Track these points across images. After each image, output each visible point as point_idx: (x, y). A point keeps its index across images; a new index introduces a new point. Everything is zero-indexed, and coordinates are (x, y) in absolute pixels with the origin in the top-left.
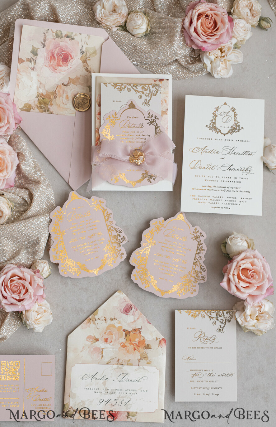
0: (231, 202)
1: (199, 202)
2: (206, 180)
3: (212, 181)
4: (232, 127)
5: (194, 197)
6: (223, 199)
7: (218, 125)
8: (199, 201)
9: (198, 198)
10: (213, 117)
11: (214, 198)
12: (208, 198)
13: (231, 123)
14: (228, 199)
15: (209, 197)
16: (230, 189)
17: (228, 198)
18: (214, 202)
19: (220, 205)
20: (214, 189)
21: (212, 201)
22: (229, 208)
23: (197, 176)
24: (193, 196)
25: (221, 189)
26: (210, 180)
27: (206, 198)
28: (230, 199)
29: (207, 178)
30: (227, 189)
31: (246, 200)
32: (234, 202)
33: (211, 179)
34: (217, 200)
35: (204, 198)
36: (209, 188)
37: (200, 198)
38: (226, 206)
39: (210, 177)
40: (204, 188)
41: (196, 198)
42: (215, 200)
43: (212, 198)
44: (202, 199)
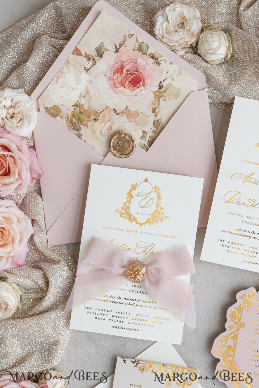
1: (228, 251)
2: (243, 222)
3: (251, 224)
5: (222, 243)
8: (229, 249)
9: (227, 244)
11: (250, 249)
18: (249, 254)
21: (246, 253)
23: (232, 214)
24: (221, 241)
26: (249, 223)
27: (238, 247)
29: (245, 219)
33: (251, 221)
34: (254, 252)
35: (235, 246)
39: (250, 218)
40: (239, 232)
41: (224, 244)
42: (252, 252)
43: (248, 249)
44: (233, 248)
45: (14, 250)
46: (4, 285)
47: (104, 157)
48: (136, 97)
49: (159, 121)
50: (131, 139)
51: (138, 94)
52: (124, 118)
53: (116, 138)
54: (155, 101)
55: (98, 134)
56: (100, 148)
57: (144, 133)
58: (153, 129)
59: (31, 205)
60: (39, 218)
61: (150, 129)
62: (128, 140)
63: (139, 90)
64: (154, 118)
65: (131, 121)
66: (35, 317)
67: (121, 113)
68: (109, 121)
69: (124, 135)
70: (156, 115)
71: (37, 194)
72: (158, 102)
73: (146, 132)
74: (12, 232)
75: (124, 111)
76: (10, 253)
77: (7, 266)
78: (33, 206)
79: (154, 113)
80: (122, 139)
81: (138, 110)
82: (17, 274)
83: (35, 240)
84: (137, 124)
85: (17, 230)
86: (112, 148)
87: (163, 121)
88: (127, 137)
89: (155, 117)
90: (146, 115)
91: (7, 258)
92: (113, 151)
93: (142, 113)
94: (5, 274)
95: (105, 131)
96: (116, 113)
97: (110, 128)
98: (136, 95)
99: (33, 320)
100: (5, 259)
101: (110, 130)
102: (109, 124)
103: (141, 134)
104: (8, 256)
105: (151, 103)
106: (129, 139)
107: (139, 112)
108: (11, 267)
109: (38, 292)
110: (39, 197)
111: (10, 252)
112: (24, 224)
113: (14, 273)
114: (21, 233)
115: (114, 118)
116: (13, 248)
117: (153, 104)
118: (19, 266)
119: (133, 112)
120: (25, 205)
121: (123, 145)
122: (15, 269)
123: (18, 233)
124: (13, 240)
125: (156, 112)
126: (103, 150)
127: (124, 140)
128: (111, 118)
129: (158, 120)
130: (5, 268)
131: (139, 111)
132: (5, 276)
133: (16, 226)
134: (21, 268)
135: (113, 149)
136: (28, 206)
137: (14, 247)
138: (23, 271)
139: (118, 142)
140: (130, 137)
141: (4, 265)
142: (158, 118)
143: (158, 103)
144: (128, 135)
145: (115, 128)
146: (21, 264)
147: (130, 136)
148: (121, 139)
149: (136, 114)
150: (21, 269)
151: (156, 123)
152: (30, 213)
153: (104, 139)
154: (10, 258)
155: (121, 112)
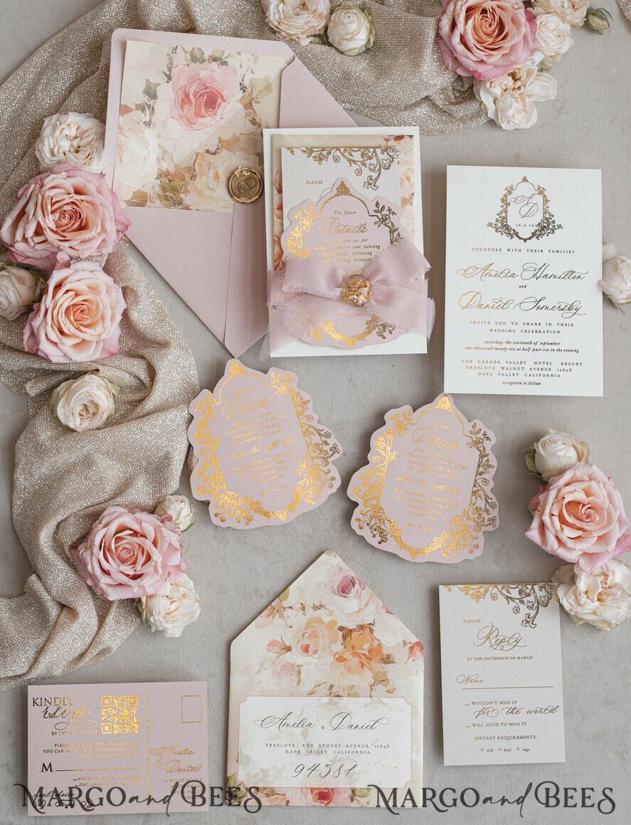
0: (542, 372)
1: (480, 374)
2: (491, 330)
3: (503, 331)
4: (539, 225)
5: (469, 364)
6: (527, 367)
7: (511, 223)
8: (480, 371)
9: (477, 365)
10: (502, 206)
11: (509, 366)
12: (496, 365)
13: (538, 218)
14: (537, 366)
15: (499, 362)
16: (538, 347)
17: (535, 363)
18: (508, 372)
19: (521, 378)
20: (508, 346)
21: (505, 371)
22: (539, 384)
23: (475, 322)
24: (467, 361)
25: (521, 346)
26: (499, 331)
27: (493, 365)
28: (540, 366)
29: (494, 327)
30: (533, 346)
31: (571, 367)
32: (548, 372)
33: (502, 327)
34: (515, 368)
35: (488, 365)
36: (498, 346)
37: (481, 365)
38: (532, 379)
39: (500, 323)
40: (489, 345)
41: (473, 365)
42: (512, 368)
43: (505, 365)
44: (486, 368)
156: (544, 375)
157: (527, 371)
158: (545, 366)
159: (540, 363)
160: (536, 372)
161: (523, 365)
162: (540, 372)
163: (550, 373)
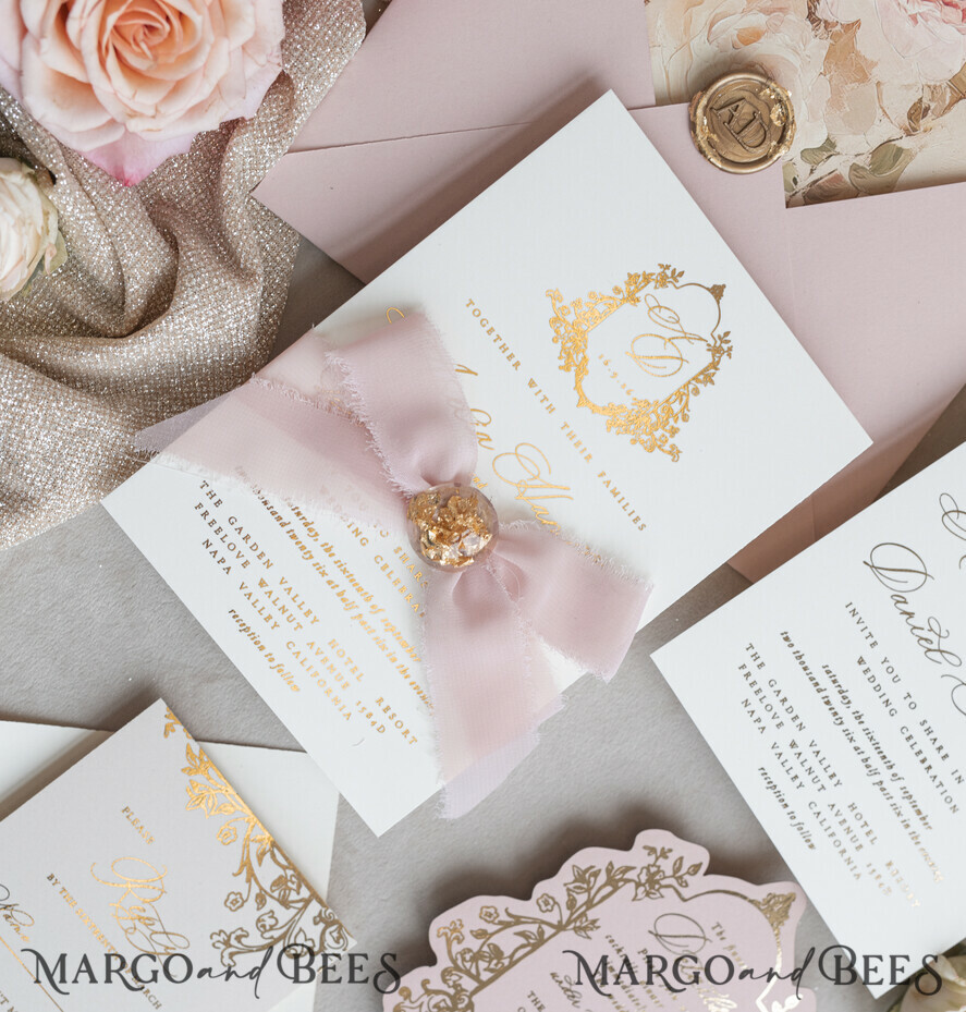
0: (842, 836)
1: (746, 703)
2: (861, 661)
3: (877, 688)
5: (752, 666)
6: (832, 794)
8: (754, 700)
11: (808, 753)
12: (790, 726)
14: (849, 815)
15: (801, 727)
18: (793, 762)
19: (797, 799)
21: (789, 754)
22: (812, 846)
23: (854, 612)
24: (755, 657)
25: (870, 751)
26: (872, 679)
27: (785, 717)
28: (852, 822)
29: (874, 659)
32: (851, 847)
33: (883, 678)
34: (810, 771)
35: (779, 708)
37: (767, 691)
38: (811, 824)
39: (890, 670)
40: (824, 681)
41: (756, 675)
42: (807, 765)
43: (803, 747)
44: (769, 708)
45: (154, 117)
46: (26, 196)
47: (653, 102)
48: (911, 22)
49: (903, 155)
50: (784, 129)
51: (926, 21)
52: (818, 46)
53: (740, 83)
54: (948, 90)
55: (701, 16)
56: (667, 64)
57: (829, 146)
58: (864, 161)
59: (318, 27)
60: (309, 95)
61: (854, 151)
62: (771, 121)
63: (938, 14)
64: (895, 132)
65: (828, 76)
66: (26, 373)
67: (822, 24)
68: (767, 11)
69: (773, 97)
70: (910, 132)
71: (363, 14)
72: (951, 98)
73: (837, 149)
74: (199, 63)
75: (838, 28)
76: (133, 115)
77: (87, 147)
78: (323, 38)
79: (910, 118)
80: (755, 104)
81: (876, 64)
82: (88, 195)
83: (237, 144)
84: (835, 102)
85: (220, 68)
86: (704, 102)
87: (912, 169)
88: (777, 110)
89: (902, 133)
90: (885, 103)
91: (112, 123)
92: (700, 112)
93: (878, 84)
94: (56, 163)
95: (731, 28)
96: (809, 8)
97: (754, 36)
98: (914, 18)
99: (15, 377)
100: (104, 119)
101: (747, 42)
102: (758, 20)
103: (818, 142)
104: (119, 119)
105: (932, 83)
106: (778, 123)
107: (876, 74)
108: (91, 158)
109: (95, 301)
110: (364, 29)
111: (135, 112)
112: (251, 69)
113: (84, 181)
114: (218, 88)
115: (791, 17)
116: (157, 110)
117: (933, 89)
118: (119, 176)
119: (858, 54)
120: (300, 12)
121: (742, 123)
122: (97, 175)
123: (214, 81)
124: (178, 88)
125: (918, 121)
126: (667, 77)
127: (763, 109)
128: (781, 9)
129: (900, 151)
130: (73, 144)
131: (875, 71)
132: (54, 172)
133: (229, 54)
134: (120, 188)
135: (706, 106)
136: (307, 24)
137: (162, 109)
138: (118, 204)
139: (740, 100)
140: (787, 123)
141: (79, 133)
142: (905, 143)
143: (947, 103)
144: (786, 109)
145: (761, 49)
146: (127, 176)
147: (787, 117)
148: (754, 100)
149: (861, 72)
150: (117, 192)
151: (887, 153)
152: (296, 49)
153: (702, 49)
154: (122, 131)
155: (826, 22)
156: (837, 843)
157: (823, 801)
158: (860, 833)
159: (859, 816)
160: (833, 821)
161: (829, 784)
162: (840, 831)
163: (851, 852)
